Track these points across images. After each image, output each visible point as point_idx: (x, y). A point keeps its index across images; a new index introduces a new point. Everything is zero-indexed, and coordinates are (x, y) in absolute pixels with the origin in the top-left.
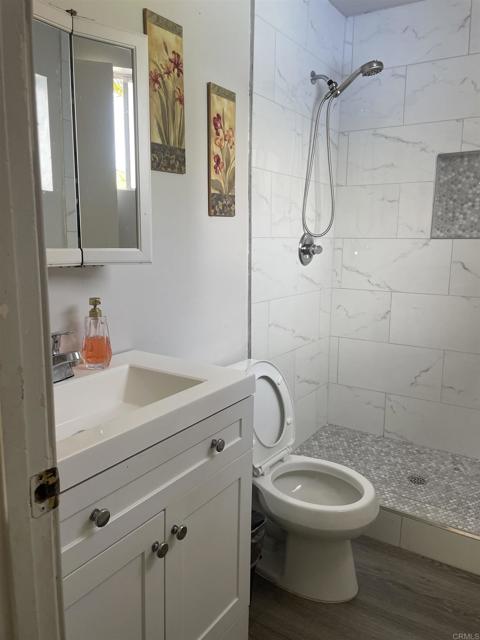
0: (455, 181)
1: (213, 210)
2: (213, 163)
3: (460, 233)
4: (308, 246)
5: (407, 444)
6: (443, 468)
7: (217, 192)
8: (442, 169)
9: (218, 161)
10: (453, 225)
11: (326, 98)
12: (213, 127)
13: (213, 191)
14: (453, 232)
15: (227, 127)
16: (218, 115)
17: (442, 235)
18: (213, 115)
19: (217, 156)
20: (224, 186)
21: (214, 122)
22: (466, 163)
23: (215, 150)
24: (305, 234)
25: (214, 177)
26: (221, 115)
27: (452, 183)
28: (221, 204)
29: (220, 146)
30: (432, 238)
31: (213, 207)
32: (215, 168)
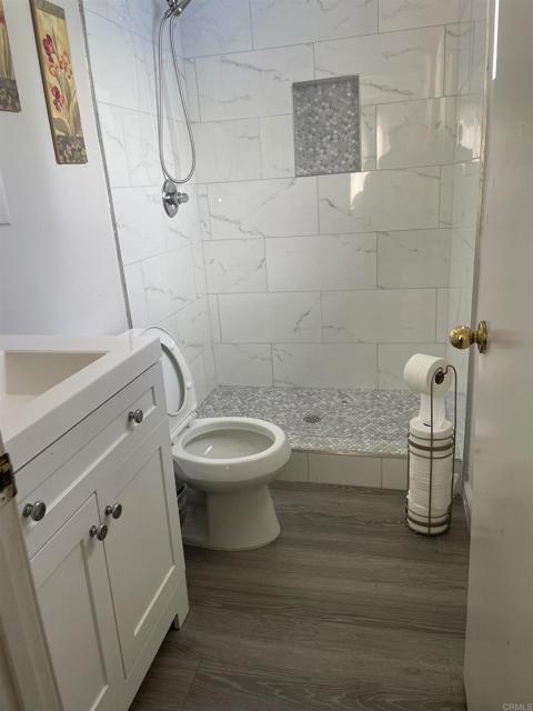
0: (312, 113)
1: (61, 158)
2: (52, 98)
3: (323, 168)
4: (172, 194)
5: (297, 389)
6: (332, 403)
7: (63, 134)
8: (298, 99)
9: (57, 95)
10: (315, 161)
11: (166, 16)
12: (44, 52)
13: (57, 133)
14: (315, 169)
15: (60, 52)
16: (48, 36)
17: (305, 172)
18: (43, 36)
19: (55, 88)
20: (70, 126)
21: (45, 45)
22: (320, 93)
23: (52, 80)
24: (166, 181)
25: (55, 115)
26: (51, 35)
27: (309, 115)
28: (69, 149)
29: (56, 75)
30: (297, 176)
31: (61, 153)
32: (56, 104)
